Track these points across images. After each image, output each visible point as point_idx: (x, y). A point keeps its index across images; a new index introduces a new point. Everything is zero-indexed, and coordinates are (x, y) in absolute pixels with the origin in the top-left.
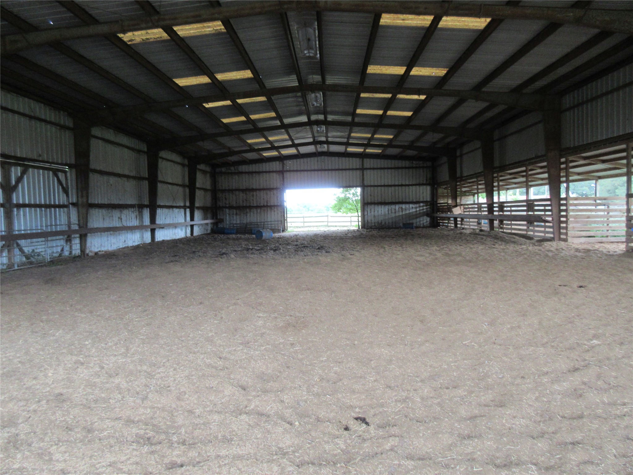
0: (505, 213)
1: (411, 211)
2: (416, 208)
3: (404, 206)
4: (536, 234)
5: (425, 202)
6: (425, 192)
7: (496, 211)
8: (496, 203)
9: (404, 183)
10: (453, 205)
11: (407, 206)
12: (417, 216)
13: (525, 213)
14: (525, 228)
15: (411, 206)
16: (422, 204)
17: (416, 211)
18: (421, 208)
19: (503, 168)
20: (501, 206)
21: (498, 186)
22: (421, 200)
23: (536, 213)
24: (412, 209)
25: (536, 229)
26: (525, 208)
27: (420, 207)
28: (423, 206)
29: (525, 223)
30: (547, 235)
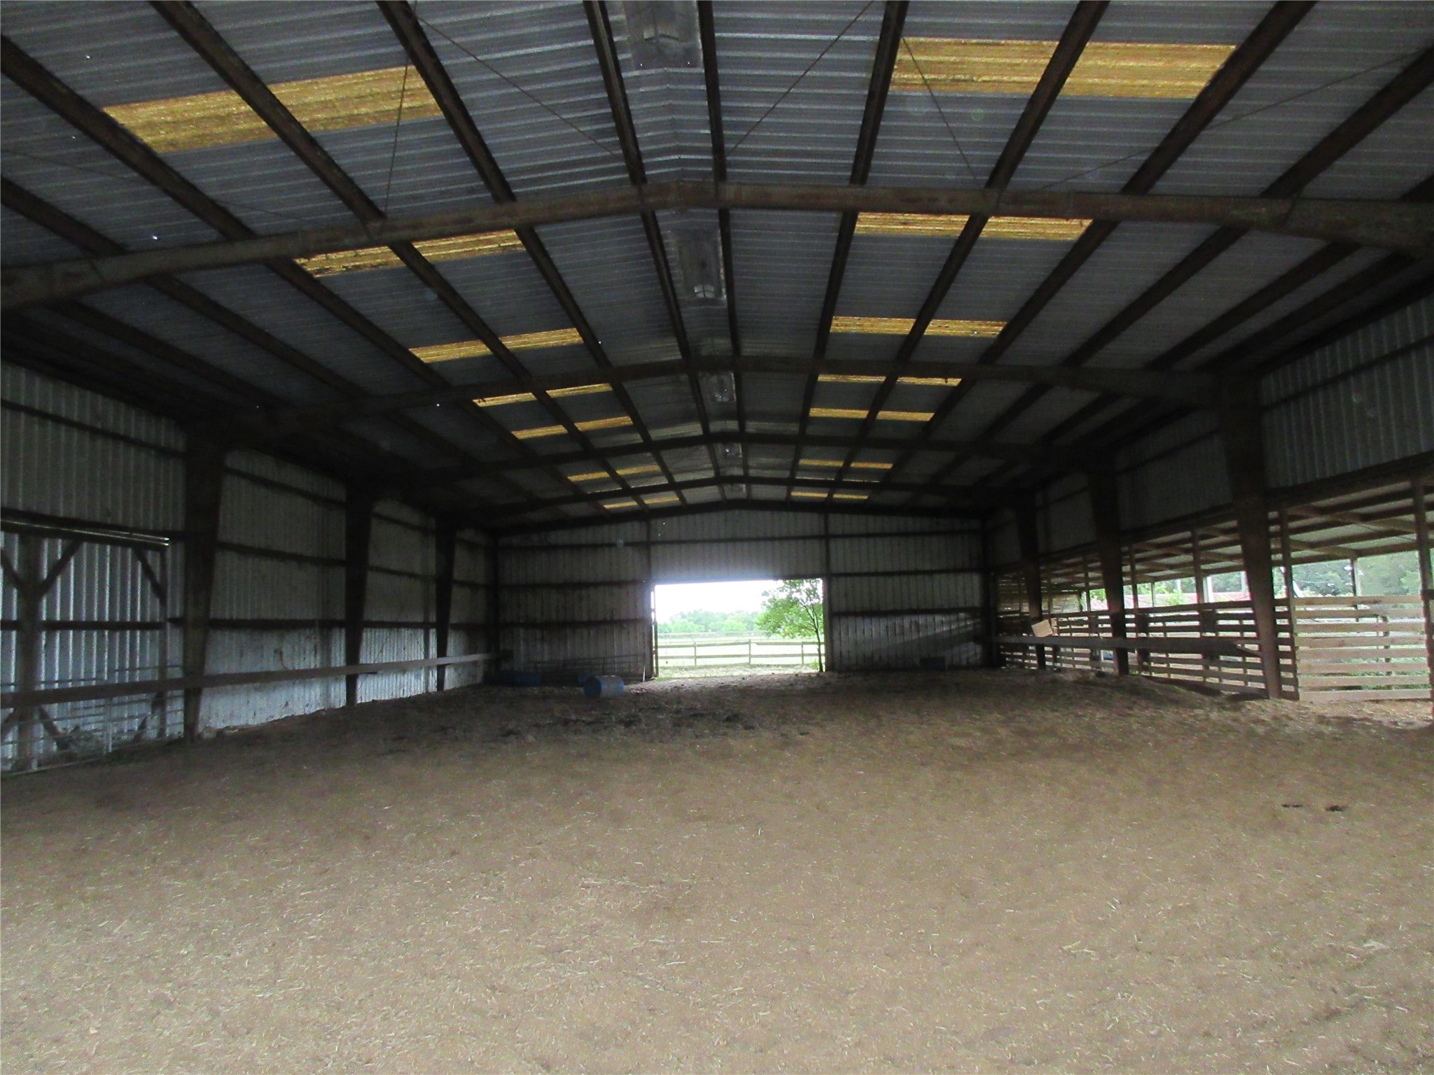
0: (1152, 635)
1: (938, 631)
2: (950, 623)
3: (921, 620)
4: (1225, 682)
5: (971, 611)
6: (969, 588)
7: (1131, 630)
8: (1130, 612)
9: (920, 568)
10: (1035, 615)
11: (930, 618)
12: (952, 640)
13: (1197, 635)
14: (1199, 667)
15: (938, 618)
16: (962, 615)
17: (951, 631)
18: (962, 624)
19: (1141, 533)
20: (1143, 617)
21: (1133, 573)
22: (962, 605)
23: (1222, 634)
24: (941, 625)
25: (1225, 670)
26: (1196, 623)
27: (958, 620)
28: (966, 619)
29: (1198, 656)
30: (1250, 684)
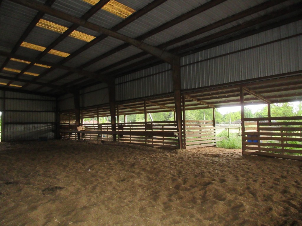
0: (124, 130)
1: (41, 129)
2: (45, 127)
3: (36, 125)
4: (154, 143)
5: (52, 123)
6: (51, 117)
7: (117, 129)
8: (117, 124)
9: (37, 110)
10: (77, 124)
11: (39, 125)
12: (46, 131)
13: (144, 130)
14: (144, 140)
15: (41, 125)
16: (49, 124)
17: (45, 129)
18: (49, 127)
19: (122, 102)
20: (121, 126)
21: (118, 112)
22: (49, 121)
23: (153, 130)
24: (42, 127)
25: (154, 140)
26: (144, 127)
27: (48, 126)
28: (50, 125)
29: (144, 136)
30: (164, 144)
